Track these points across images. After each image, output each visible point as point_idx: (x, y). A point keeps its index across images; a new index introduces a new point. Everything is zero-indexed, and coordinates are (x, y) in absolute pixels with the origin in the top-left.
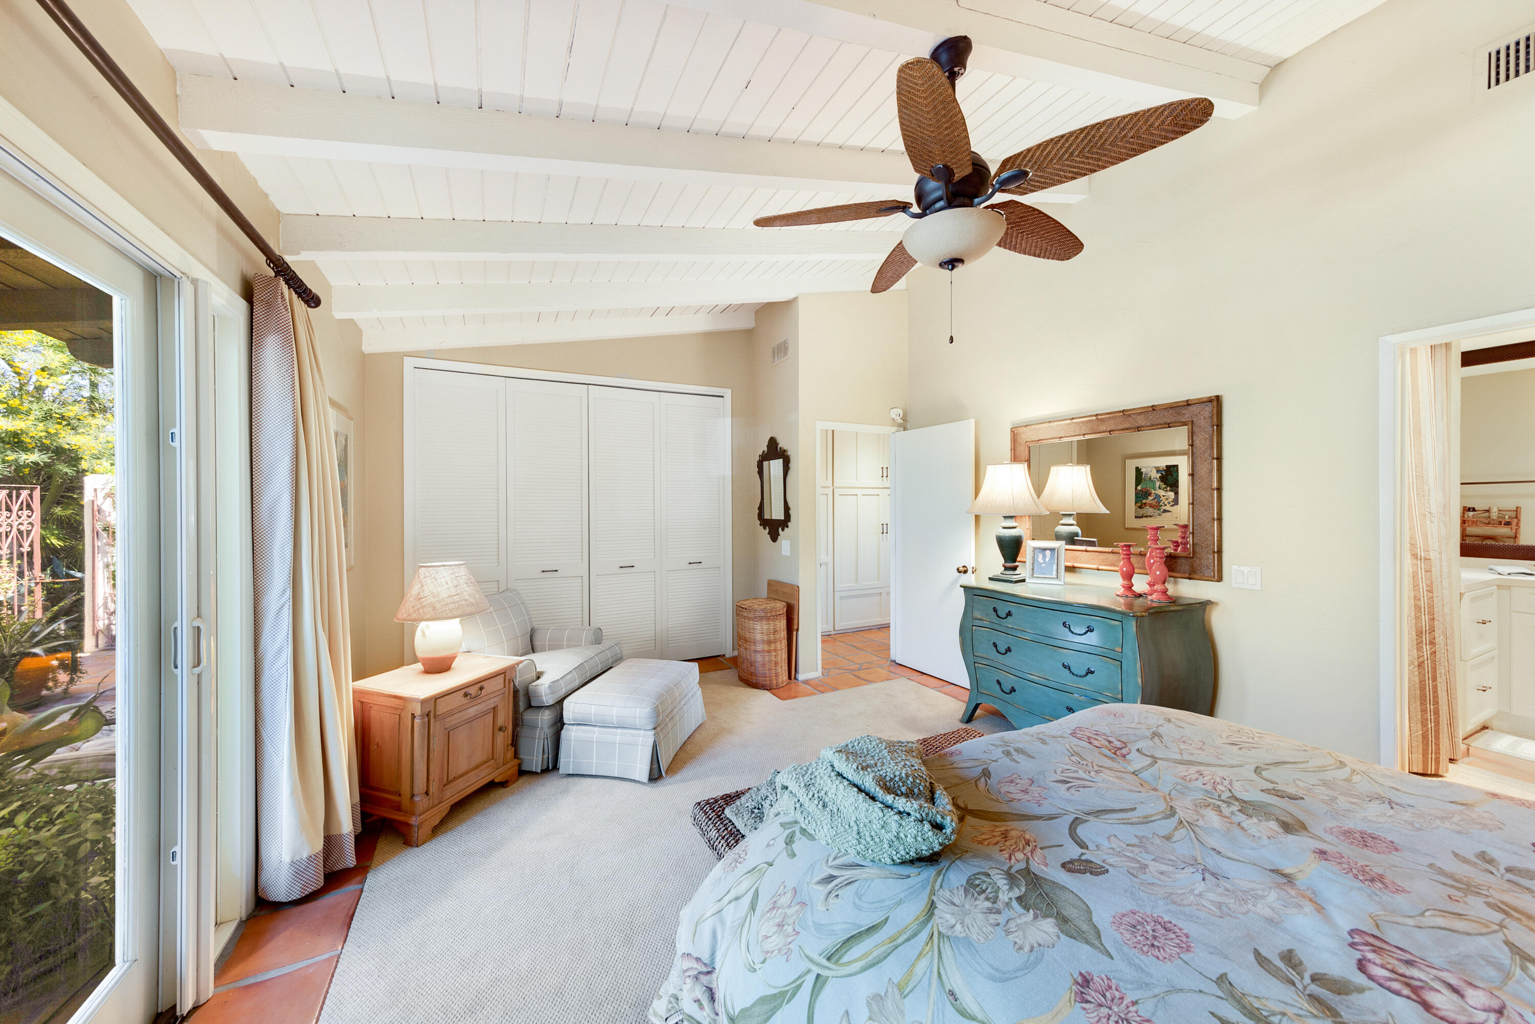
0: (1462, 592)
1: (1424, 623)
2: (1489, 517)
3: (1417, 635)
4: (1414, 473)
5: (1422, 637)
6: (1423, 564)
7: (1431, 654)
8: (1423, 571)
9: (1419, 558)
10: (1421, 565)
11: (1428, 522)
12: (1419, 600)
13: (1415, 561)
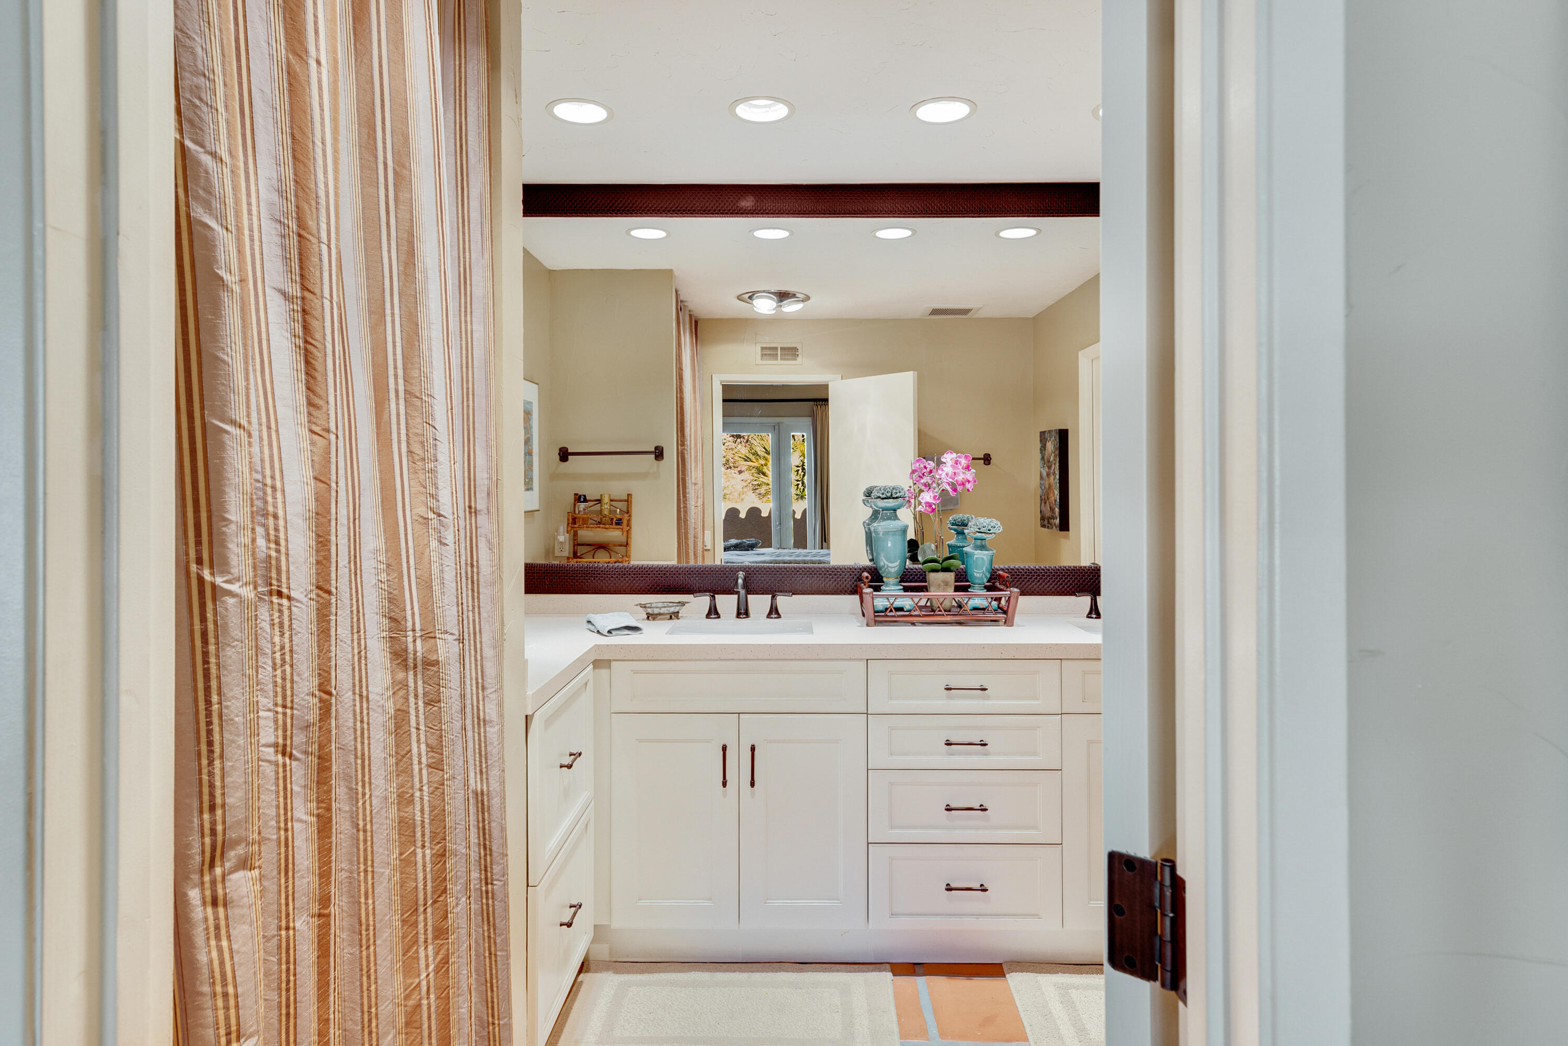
0: (530, 713)
1: (421, 876)
2: (601, 511)
3: (404, 922)
4: (401, 381)
5: (416, 924)
6: (420, 683)
7: (437, 970)
8: (421, 703)
9: (411, 662)
10: (415, 683)
11: (434, 544)
12: (411, 801)
13: (401, 675)
